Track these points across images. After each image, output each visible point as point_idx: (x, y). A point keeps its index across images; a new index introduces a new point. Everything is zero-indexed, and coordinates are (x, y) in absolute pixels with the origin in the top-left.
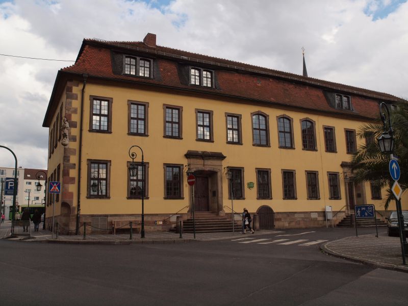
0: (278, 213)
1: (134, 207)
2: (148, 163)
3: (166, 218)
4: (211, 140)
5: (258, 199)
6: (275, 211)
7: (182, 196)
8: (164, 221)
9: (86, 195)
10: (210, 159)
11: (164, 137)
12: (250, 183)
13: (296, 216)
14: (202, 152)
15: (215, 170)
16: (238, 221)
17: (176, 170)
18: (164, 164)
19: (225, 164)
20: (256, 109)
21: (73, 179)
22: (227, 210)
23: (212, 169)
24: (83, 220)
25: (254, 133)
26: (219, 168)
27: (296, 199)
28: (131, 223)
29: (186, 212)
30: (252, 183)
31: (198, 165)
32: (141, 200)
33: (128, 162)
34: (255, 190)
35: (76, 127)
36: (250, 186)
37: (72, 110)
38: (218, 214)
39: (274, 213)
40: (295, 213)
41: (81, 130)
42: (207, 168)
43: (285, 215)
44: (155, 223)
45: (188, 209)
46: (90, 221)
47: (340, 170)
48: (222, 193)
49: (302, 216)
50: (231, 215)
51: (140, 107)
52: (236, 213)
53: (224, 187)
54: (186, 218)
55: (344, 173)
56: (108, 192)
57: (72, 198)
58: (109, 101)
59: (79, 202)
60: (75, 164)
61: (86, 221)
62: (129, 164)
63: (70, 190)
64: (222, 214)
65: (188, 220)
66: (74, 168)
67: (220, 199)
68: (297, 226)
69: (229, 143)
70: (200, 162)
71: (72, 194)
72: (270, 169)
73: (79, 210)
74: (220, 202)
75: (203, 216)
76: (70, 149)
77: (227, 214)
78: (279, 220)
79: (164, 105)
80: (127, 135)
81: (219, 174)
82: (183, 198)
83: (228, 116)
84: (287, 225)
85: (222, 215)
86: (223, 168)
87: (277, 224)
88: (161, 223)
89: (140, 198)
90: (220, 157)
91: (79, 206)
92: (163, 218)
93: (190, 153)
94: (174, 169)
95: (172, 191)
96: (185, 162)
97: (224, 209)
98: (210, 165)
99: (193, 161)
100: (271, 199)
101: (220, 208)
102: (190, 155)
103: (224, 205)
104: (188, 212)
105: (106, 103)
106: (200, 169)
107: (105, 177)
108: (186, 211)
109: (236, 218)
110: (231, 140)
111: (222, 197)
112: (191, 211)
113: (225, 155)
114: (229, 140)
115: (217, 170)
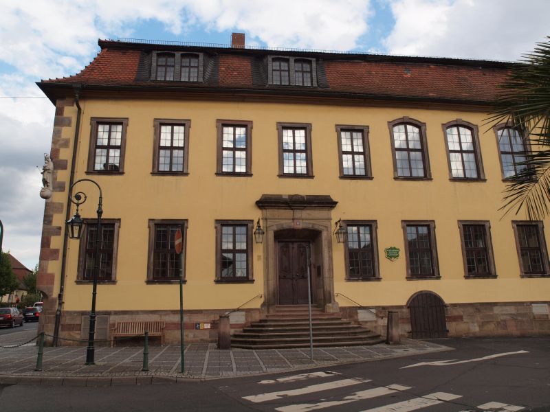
0: (454, 305)
1: (165, 297)
2: (187, 220)
4: (309, 175)
5: (408, 278)
6: (447, 301)
9: (75, 279)
10: (305, 208)
11: (217, 174)
12: (391, 248)
13: (497, 310)
14: (289, 196)
15: (316, 227)
16: (366, 322)
18: (217, 221)
20: (398, 114)
21: (56, 251)
22: (341, 302)
23: (310, 226)
24: (66, 320)
26: (325, 223)
27: (495, 276)
30: (395, 248)
31: (284, 219)
33: (150, 220)
34: (402, 261)
35: (65, 168)
36: (392, 254)
37: (61, 142)
39: (445, 306)
40: (495, 304)
41: (73, 172)
42: (300, 225)
43: (471, 310)
44: (196, 326)
45: (262, 300)
46: (78, 322)
48: (331, 270)
49: (512, 310)
50: (352, 311)
52: (361, 308)
53: (338, 261)
56: (114, 272)
57: (53, 283)
59: (62, 290)
60: (60, 228)
61: (72, 322)
62: (152, 224)
63: (50, 271)
64: (330, 309)
66: (59, 234)
67: (327, 281)
68: (501, 332)
69: (344, 177)
70: (287, 213)
71: (52, 276)
72: (433, 221)
73: (61, 304)
74: (327, 287)
75: (289, 313)
76: (54, 203)
77: (342, 309)
78: (459, 318)
80: (150, 176)
81: (324, 234)
82: (252, 281)
84: (475, 328)
85: (332, 311)
86: (333, 222)
87: (453, 328)
88: (208, 326)
89: (176, 283)
90: (327, 203)
91: (60, 296)
92: (212, 318)
93: (265, 199)
96: (255, 215)
97: (337, 299)
98: (304, 219)
99: (269, 213)
100: (439, 278)
101: (329, 298)
102: (265, 203)
103: (336, 291)
104: (263, 305)
106: (285, 227)
108: (257, 304)
109: (362, 316)
110: (351, 173)
111: (331, 277)
112: (267, 304)
113: (335, 199)
114: (345, 173)
115: (321, 228)
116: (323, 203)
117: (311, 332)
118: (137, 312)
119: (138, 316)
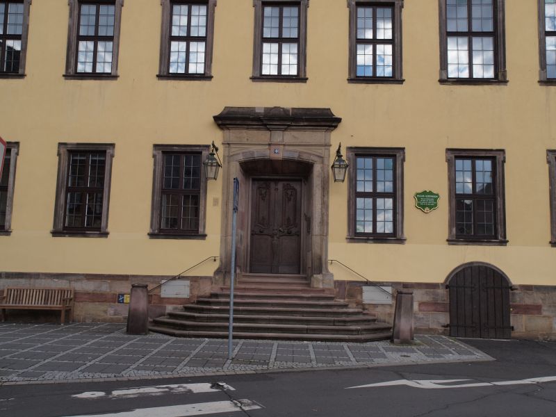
2: (113, 145)
4: (300, 78)
5: (450, 242)
10: (287, 128)
12: (425, 193)
14: (266, 109)
15: (305, 157)
16: (375, 306)
19: (340, 139)
22: (338, 273)
23: (296, 156)
26: (321, 151)
29: (211, 274)
30: (431, 193)
33: (60, 144)
34: (442, 215)
36: (426, 201)
38: (308, 280)
39: (512, 288)
42: (279, 154)
45: (216, 265)
48: (324, 223)
50: (354, 288)
51: (104, 8)
52: (368, 283)
54: (207, 289)
58: (25, 1)
62: (63, 150)
65: (213, 295)
67: (316, 240)
70: (261, 136)
72: (503, 151)
77: (340, 284)
78: (533, 308)
81: (317, 169)
82: (204, 236)
83: (361, 4)
85: (321, 286)
86: (333, 150)
87: (521, 324)
89: (93, 236)
90: (325, 120)
93: (228, 113)
96: (214, 138)
97: (331, 269)
99: (234, 134)
100: (504, 242)
102: (227, 120)
103: (331, 256)
104: (217, 272)
105: (21, 7)
106: (257, 156)
108: (209, 270)
109: (369, 296)
110: (369, 73)
111: (324, 235)
112: (223, 271)
113: (337, 114)
114: (360, 73)
115: (313, 158)
116: (316, 120)
117: (232, 316)
118: (37, 276)
119: (38, 281)
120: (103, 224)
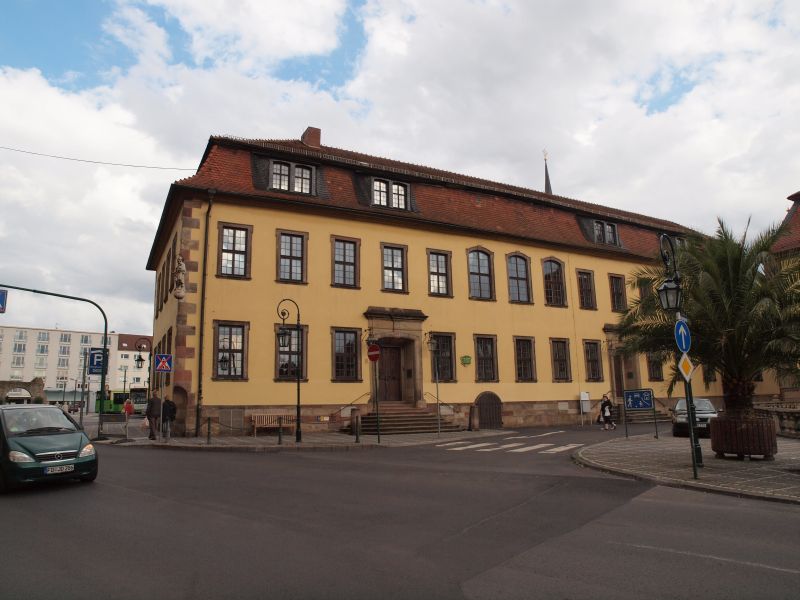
0: (508, 403)
1: (286, 394)
2: (307, 326)
3: (334, 412)
4: (404, 291)
6: (503, 400)
7: (359, 377)
8: (332, 417)
9: (211, 376)
10: (403, 320)
11: (332, 285)
12: (465, 357)
13: (536, 407)
14: (390, 309)
15: (411, 337)
16: (446, 416)
17: (350, 337)
18: (332, 328)
19: (427, 327)
20: (474, 242)
21: (192, 350)
22: (428, 399)
23: (405, 336)
24: (206, 414)
25: (472, 280)
26: (417, 333)
27: (536, 381)
28: (280, 419)
29: (366, 402)
30: (468, 357)
31: (385, 329)
32: (296, 384)
33: (275, 324)
34: (472, 367)
35: (196, 270)
36: (465, 361)
37: (190, 244)
38: (415, 405)
39: (502, 404)
40: (535, 402)
41: (204, 275)
42: (399, 334)
43: (518, 406)
44: (317, 419)
45: (368, 397)
46: (217, 415)
47: (602, 337)
48: (421, 373)
49: (545, 407)
50: (435, 407)
51: (294, 239)
52: (443, 404)
53: (425, 363)
54: (365, 411)
55: (608, 341)
56: (245, 370)
57: (190, 379)
58: (248, 230)
59: (200, 386)
60: (194, 328)
61: (211, 416)
62: (277, 328)
63: (187, 368)
64: (421, 405)
65: (369, 414)
66: (194, 334)
67: (418, 382)
68: (538, 423)
69: (432, 295)
70: (388, 324)
71: (189, 374)
72: (496, 335)
73: (200, 398)
74: (418, 387)
75: (392, 408)
76: (187, 304)
77: (429, 405)
78: (510, 413)
79: (332, 236)
80: (274, 283)
81: (417, 343)
82: (361, 381)
83: (432, 253)
84: (521, 421)
85: (422, 407)
86: (423, 333)
87: (506, 420)
88: (327, 419)
89: (294, 381)
90: (418, 316)
91: (200, 392)
92: (330, 412)
93: (371, 310)
94: (348, 335)
95: (345, 368)
96: (364, 324)
97: (425, 397)
98: (402, 329)
99: (375, 323)
100: (498, 381)
101: (418, 396)
102: (371, 314)
103: (425, 390)
104: (369, 401)
105: (243, 233)
106: (387, 335)
107: (240, 348)
108: (365, 400)
109: (444, 411)
110: (436, 291)
111: (421, 379)
112: (374, 400)
113: (426, 313)
114: (432, 291)
115: (414, 337)
116: (416, 316)
118: (268, 407)
119: (268, 410)
120: (304, 375)
